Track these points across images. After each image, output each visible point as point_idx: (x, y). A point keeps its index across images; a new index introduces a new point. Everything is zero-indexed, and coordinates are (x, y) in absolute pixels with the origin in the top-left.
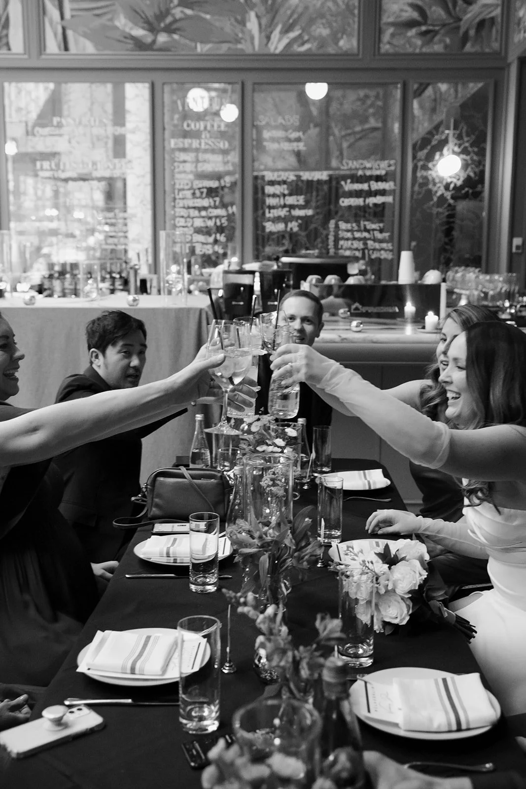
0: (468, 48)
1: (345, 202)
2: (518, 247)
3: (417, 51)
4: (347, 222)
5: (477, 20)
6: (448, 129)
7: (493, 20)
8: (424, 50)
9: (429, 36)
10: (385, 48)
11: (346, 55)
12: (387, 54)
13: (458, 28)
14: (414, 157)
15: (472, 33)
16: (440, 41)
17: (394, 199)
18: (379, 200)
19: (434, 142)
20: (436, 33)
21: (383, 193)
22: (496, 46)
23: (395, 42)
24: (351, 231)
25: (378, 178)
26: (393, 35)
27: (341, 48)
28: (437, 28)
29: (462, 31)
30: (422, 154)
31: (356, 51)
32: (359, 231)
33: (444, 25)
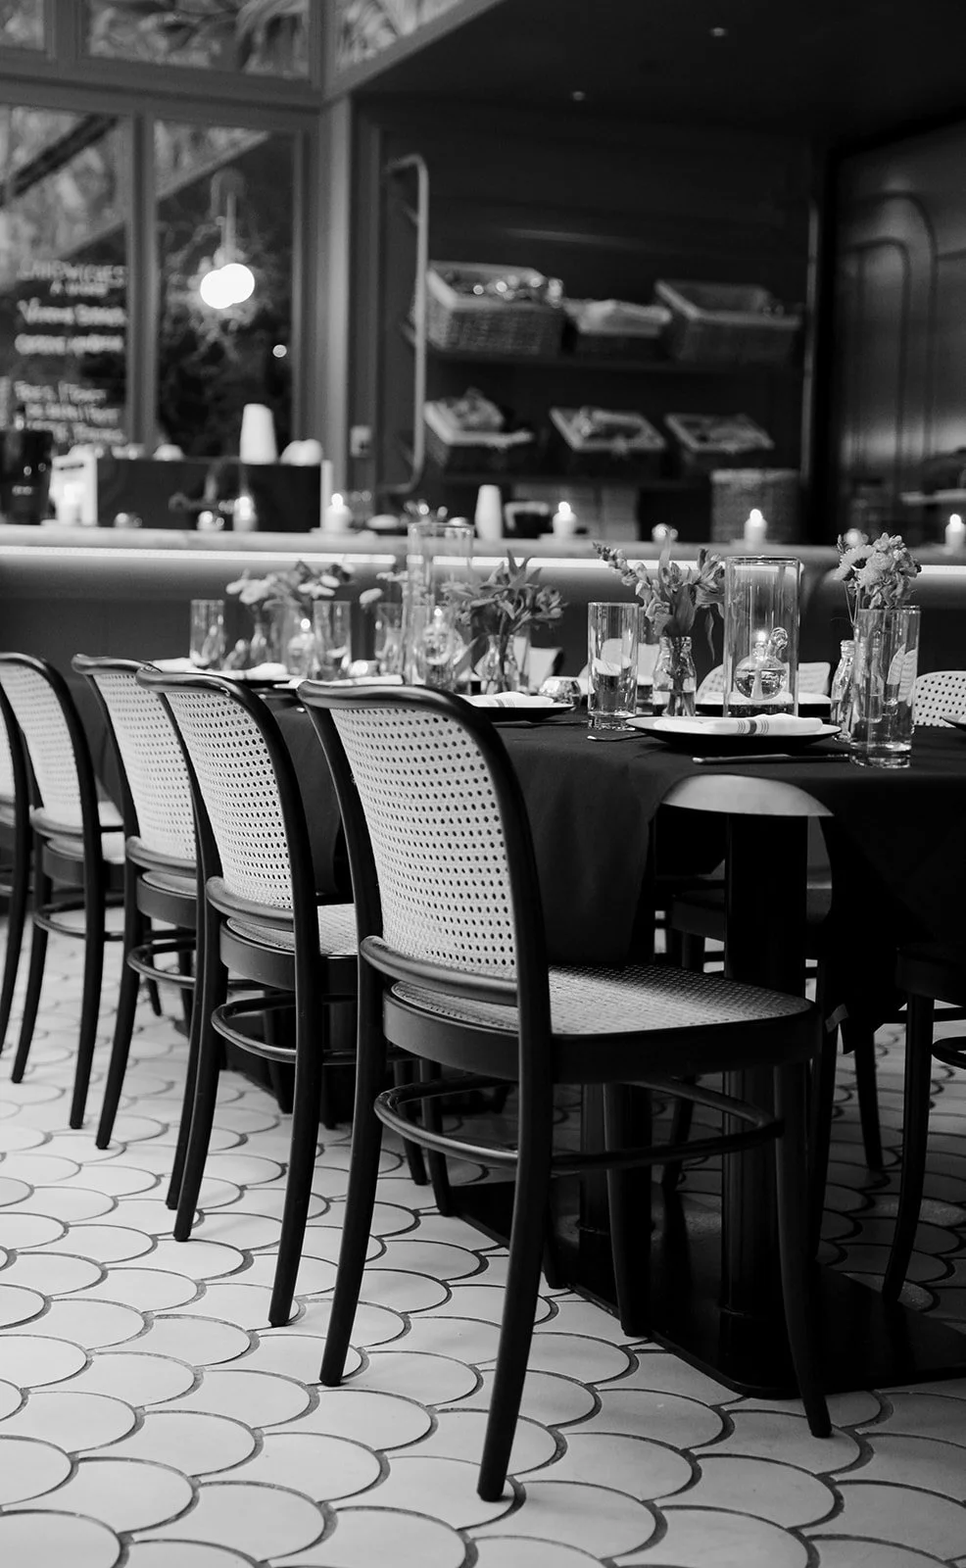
0: (254, 66)
1: (27, 344)
2: (362, 446)
3: (159, 60)
4: (32, 383)
5: (268, 15)
6: (223, 213)
7: (294, 20)
8: (175, 59)
9: (182, 34)
10: (98, 46)
11: (21, 50)
12: (101, 59)
13: (232, 27)
14: (162, 264)
15: (259, 38)
16: (203, 47)
17: (126, 343)
18: (95, 344)
19: (198, 238)
20: (194, 31)
21: (103, 330)
22: (302, 68)
23: (118, 36)
24: (43, 403)
25: (93, 301)
26: (112, 24)
27: (9, 36)
28: (195, 21)
29: (241, 31)
30: (177, 259)
31: (40, 44)
32: (57, 401)
33: (207, 17)
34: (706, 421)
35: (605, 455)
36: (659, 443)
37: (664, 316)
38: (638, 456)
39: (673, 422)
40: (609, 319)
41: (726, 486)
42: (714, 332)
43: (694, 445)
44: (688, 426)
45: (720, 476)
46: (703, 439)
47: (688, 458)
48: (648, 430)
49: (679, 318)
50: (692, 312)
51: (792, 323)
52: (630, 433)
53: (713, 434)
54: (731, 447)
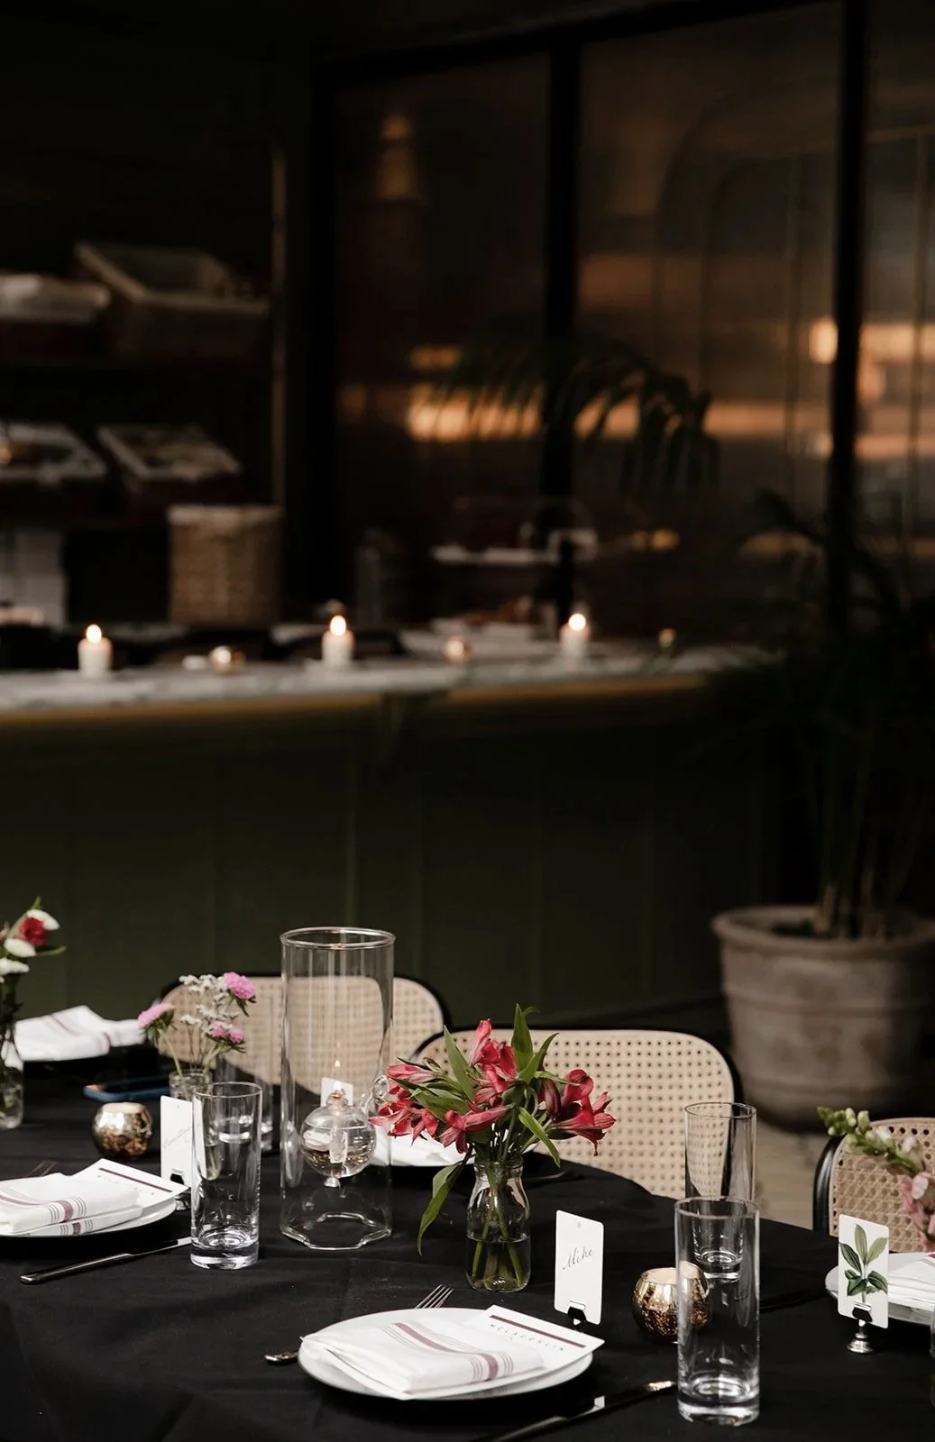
34: (152, 435)
35: (30, 487)
36: (97, 469)
37: (100, 297)
38: (72, 487)
39: (107, 436)
40: (28, 302)
41: (186, 528)
42: (163, 318)
43: (142, 470)
44: (134, 442)
45: (182, 515)
46: (152, 462)
47: (133, 487)
48: (82, 452)
49: (118, 299)
50: (136, 292)
51: (259, 308)
52: (57, 454)
53: (164, 453)
54: (188, 471)
